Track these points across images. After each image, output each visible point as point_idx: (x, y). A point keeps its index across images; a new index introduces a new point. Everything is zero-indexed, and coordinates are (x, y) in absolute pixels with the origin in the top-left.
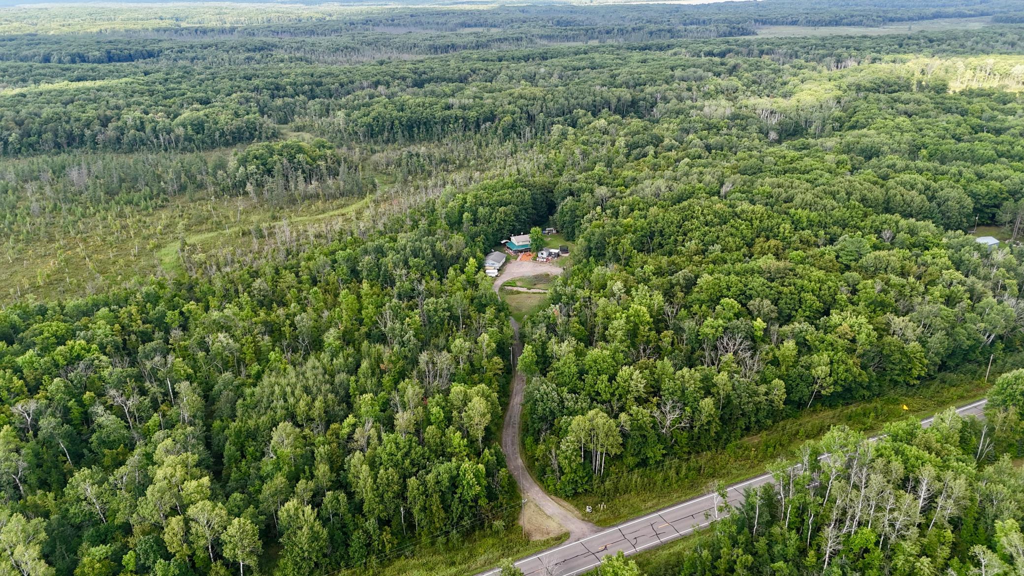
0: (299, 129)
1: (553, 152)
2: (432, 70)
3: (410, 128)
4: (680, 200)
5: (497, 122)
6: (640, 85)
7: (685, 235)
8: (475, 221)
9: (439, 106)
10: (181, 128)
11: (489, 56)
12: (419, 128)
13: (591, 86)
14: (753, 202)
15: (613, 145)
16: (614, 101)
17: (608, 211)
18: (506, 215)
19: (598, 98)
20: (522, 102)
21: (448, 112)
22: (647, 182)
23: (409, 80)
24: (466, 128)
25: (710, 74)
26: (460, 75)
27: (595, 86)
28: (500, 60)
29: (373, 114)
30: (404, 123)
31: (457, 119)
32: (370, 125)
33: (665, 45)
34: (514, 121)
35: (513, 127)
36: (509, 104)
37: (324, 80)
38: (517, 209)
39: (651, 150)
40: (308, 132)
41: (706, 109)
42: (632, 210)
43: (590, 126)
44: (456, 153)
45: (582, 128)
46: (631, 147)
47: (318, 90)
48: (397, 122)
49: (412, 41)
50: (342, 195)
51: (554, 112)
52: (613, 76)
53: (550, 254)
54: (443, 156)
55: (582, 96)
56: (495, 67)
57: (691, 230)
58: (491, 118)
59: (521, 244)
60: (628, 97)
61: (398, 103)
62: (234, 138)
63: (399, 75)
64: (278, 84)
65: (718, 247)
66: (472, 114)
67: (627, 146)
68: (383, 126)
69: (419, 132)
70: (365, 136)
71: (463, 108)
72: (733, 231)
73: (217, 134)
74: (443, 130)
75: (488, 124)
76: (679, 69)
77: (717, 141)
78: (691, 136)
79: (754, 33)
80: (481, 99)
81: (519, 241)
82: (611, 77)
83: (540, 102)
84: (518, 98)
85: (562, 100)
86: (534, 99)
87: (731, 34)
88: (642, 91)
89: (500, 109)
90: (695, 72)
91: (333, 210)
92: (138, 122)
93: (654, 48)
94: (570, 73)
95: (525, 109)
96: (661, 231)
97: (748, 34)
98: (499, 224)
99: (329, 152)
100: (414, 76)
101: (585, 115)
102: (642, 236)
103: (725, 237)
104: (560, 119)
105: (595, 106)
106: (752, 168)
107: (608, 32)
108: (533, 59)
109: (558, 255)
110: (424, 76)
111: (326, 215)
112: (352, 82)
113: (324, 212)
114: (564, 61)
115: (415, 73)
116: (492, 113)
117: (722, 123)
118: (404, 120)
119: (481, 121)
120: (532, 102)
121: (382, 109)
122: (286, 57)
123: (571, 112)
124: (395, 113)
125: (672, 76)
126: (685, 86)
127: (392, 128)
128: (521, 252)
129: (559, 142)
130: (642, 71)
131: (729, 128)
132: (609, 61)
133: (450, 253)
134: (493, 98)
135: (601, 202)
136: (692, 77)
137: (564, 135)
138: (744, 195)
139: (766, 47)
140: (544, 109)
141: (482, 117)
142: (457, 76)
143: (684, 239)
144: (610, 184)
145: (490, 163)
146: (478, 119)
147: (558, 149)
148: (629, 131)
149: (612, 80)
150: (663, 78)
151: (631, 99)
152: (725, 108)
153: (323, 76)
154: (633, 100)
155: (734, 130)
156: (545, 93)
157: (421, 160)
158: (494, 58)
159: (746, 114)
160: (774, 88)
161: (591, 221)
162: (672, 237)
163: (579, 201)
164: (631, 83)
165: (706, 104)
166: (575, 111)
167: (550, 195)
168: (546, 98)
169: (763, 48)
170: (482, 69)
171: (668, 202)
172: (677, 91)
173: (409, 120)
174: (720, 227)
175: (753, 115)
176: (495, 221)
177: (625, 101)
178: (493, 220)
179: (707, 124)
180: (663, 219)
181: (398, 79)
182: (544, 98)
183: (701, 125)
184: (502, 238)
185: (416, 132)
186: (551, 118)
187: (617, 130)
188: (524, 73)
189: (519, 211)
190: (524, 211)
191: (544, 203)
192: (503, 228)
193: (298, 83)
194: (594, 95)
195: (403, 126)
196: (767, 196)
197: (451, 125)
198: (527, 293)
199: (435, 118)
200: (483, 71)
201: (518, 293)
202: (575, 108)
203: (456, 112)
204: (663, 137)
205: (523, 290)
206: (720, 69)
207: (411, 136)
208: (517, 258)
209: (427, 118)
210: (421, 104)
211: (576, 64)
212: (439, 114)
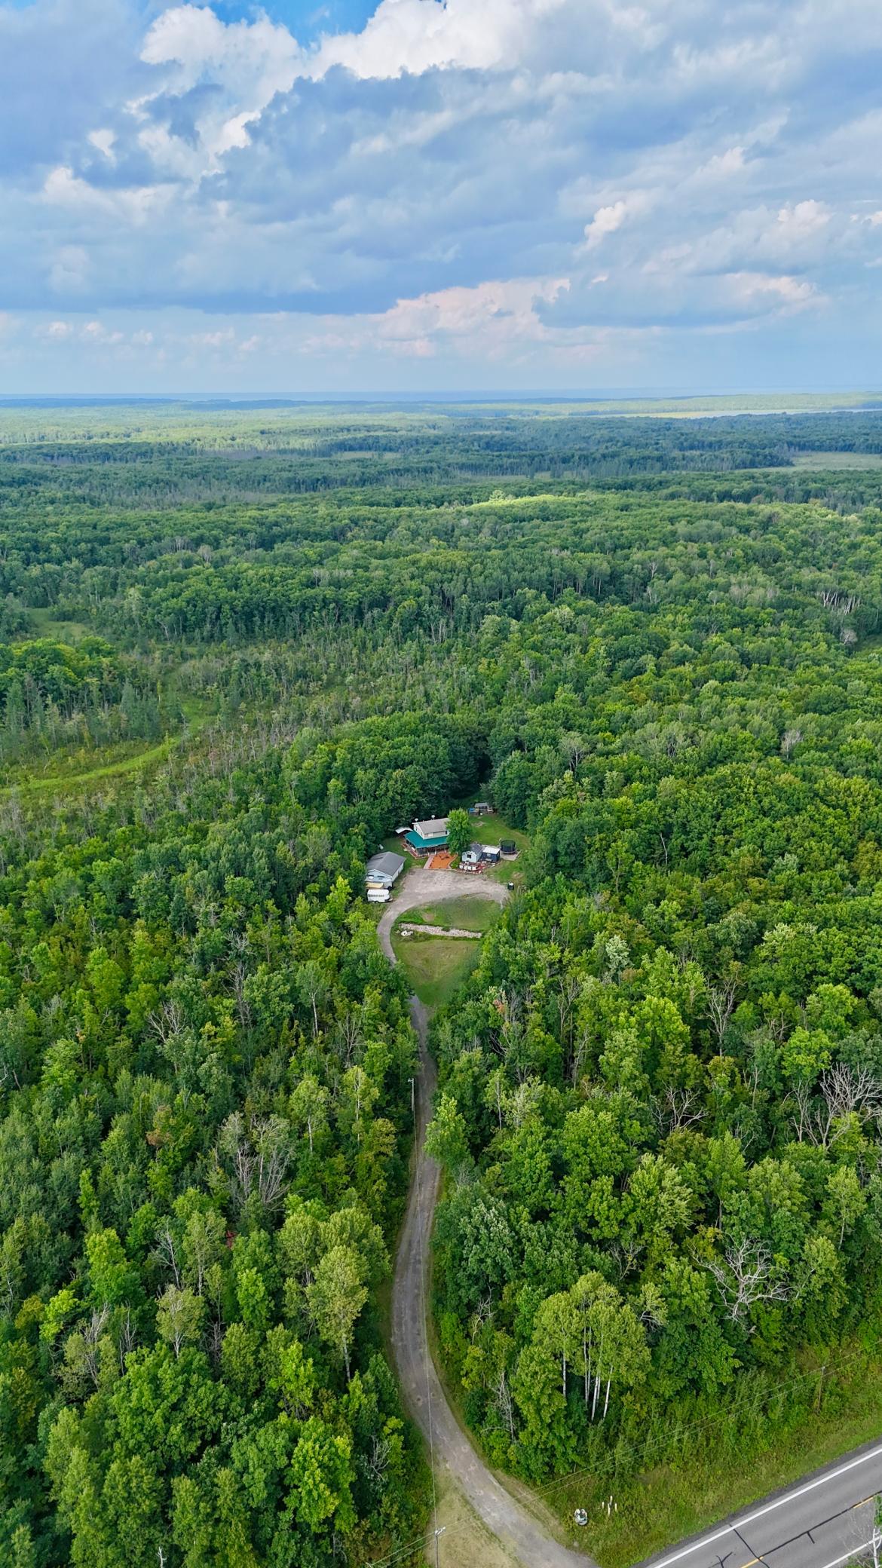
0: (65, 617)
1: (485, 661)
2: (289, 520)
3: (249, 616)
4: (713, 760)
5: (391, 607)
6: (623, 548)
7: (727, 832)
8: (350, 794)
9: (296, 581)
11: (381, 498)
12: (263, 618)
13: (544, 549)
14: (844, 770)
15: (584, 651)
16: (582, 575)
17: (585, 780)
18: (405, 784)
19: (557, 570)
20: (432, 574)
21: (310, 592)
22: (651, 727)
23: (251, 536)
24: (340, 618)
25: (733, 530)
26: (334, 528)
27: (550, 548)
28: (398, 504)
29: (186, 594)
30: (238, 609)
31: (325, 602)
32: (181, 612)
33: (655, 481)
34: (420, 607)
35: (418, 617)
36: (412, 578)
37: (113, 535)
38: (425, 773)
39: (649, 661)
40: (79, 621)
41: (735, 590)
42: (628, 780)
43: (546, 617)
44: (322, 661)
45: (532, 620)
46: (617, 655)
47: (102, 551)
48: (227, 607)
49: (260, 472)
50: (124, 736)
51: (485, 592)
52: (579, 533)
53: (483, 857)
54: (300, 668)
55: (530, 567)
56: (389, 515)
57: (739, 825)
58: (382, 601)
59: (431, 836)
60: (605, 567)
61: (230, 576)
63: (235, 527)
64: (36, 541)
65: (791, 860)
66: (352, 595)
67: (609, 654)
68: (204, 613)
69: (263, 624)
70: (172, 630)
71: (337, 584)
72: (816, 827)
74: (302, 620)
75: (376, 611)
76: (683, 522)
77: (760, 647)
78: (714, 638)
79: (789, 464)
80: (366, 569)
81: (427, 830)
82: (576, 533)
83: (462, 576)
84: (425, 568)
85: (497, 574)
86: (452, 570)
87: (753, 465)
88: (627, 558)
89: (397, 587)
90: (709, 527)
91: (106, 765)
93: (639, 486)
94: (509, 526)
95: (437, 587)
96: (684, 825)
97: (780, 465)
98: (393, 799)
99: (106, 661)
100: (259, 530)
101: (536, 598)
102: (651, 832)
103: (803, 838)
104: (497, 604)
105: (551, 583)
106: (828, 699)
107: (565, 461)
108: (450, 502)
109: (497, 858)
110: (276, 530)
111: (92, 775)
112: (158, 539)
113: (88, 769)
114: (498, 506)
115: (262, 524)
116: (383, 593)
117: (762, 615)
118: (239, 604)
119: (366, 606)
120: (447, 576)
121: (202, 586)
122: (60, 495)
123: (512, 593)
124: (224, 593)
125: (674, 533)
126: (696, 550)
127: (218, 618)
128: (432, 850)
129: (494, 645)
130: (625, 525)
131: (776, 623)
132: (570, 507)
133: (302, 864)
134: (386, 568)
135: (572, 763)
136: (705, 535)
137: (503, 632)
138: (825, 755)
139: (813, 486)
140: (469, 587)
141: (366, 601)
142: (328, 529)
143: (727, 842)
144: (584, 726)
145: (380, 680)
146: (360, 603)
147: (493, 656)
148: (610, 628)
149: (577, 539)
150: (658, 536)
151: (609, 571)
152: (764, 586)
153: (112, 529)
154: (612, 573)
155: (784, 627)
156: (470, 560)
157: (264, 674)
158: (387, 501)
159: (800, 599)
160: (838, 553)
161: (555, 798)
162: (705, 836)
163: (532, 760)
164: (608, 544)
165: (733, 581)
166: (519, 591)
167: (481, 744)
168: (472, 569)
169: (809, 487)
170: (369, 519)
171: (692, 765)
172: (683, 558)
173: (246, 603)
174: (789, 820)
175: (813, 600)
176: (385, 794)
177: (600, 574)
178: (382, 792)
179: (739, 615)
180: (687, 801)
181: (233, 534)
182: (469, 569)
183: (729, 617)
184: (397, 825)
185: (259, 623)
186: (480, 604)
187: (590, 625)
188: (435, 526)
189: (429, 776)
190: (436, 777)
191: (471, 759)
192: (400, 808)
193: (71, 539)
194: (550, 564)
195: (236, 613)
196: (867, 757)
197: (316, 613)
198: (442, 938)
199: (290, 601)
200: (370, 523)
201: (426, 939)
202: (519, 587)
203: (325, 591)
204: (667, 638)
205: (435, 931)
206: (747, 522)
207: (249, 629)
208: (423, 864)
209: (276, 601)
210: (267, 577)
212: (297, 594)
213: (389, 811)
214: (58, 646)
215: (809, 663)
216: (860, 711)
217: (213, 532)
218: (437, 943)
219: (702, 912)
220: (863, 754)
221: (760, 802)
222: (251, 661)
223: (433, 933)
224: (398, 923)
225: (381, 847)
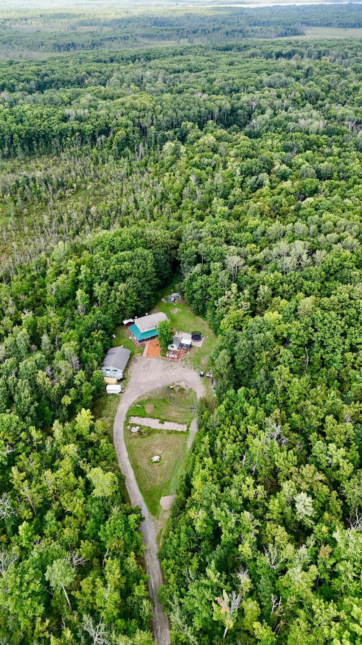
1: (168, 175)
2: (53, 72)
3: (30, 141)
5: (111, 135)
6: (235, 92)
8: (93, 300)
9: (56, 117)
11: (101, 57)
12: (38, 143)
13: (193, 93)
15: (225, 168)
16: (216, 111)
17: (246, 291)
18: (127, 295)
19: (203, 109)
20: (134, 113)
21: (64, 125)
22: (283, 244)
23: (32, 83)
26: (77, 77)
27: (197, 92)
28: (112, 62)
30: (23, 136)
31: (73, 132)
33: (242, 45)
34: (127, 135)
35: (127, 142)
36: (122, 115)
38: (139, 283)
39: (264, 176)
41: (302, 122)
43: (199, 142)
44: (73, 173)
45: (192, 143)
48: (16, 136)
49: (40, 40)
51: (164, 124)
52: (211, 81)
53: (183, 346)
54: (60, 179)
55: (188, 107)
56: (107, 68)
58: (106, 131)
59: (146, 330)
60: (228, 106)
61: (18, 114)
63: (23, 78)
66: (88, 127)
67: (242, 173)
68: (3, 139)
69: (38, 146)
71: (80, 119)
74: (61, 143)
75: (103, 137)
76: (264, 74)
77: (326, 166)
78: (300, 160)
79: (303, 34)
80: (96, 108)
81: (143, 324)
82: (208, 81)
83: (150, 113)
84: (129, 108)
85: (170, 112)
86: (144, 109)
87: (286, 35)
88: (239, 99)
89: (114, 122)
90: (279, 78)
94: (172, 76)
95: (137, 121)
97: (299, 34)
98: (120, 305)
100: (36, 79)
101: (193, 127)
102: (300, 346)
104: (171, 132)
105: (200, 117)
107: (194, 32)
108: (139, 59)
109: (190, 346)
110: (46, 79)
114: (165, 63)
115: (37, 75)
116: (107, 125)
117: (321, 140)
118: (23, 133)
119: (97, 134)
120: (142, 114)
123: (179, 125)
124: (14, 127)
125: (261, 82)
126: (275, 93)
127: (12, 142)
128: (147, 339)
129: (173, 163)
130: (234, 76)
131: (329, 145)
132: (203, 63)
134: (108, 108)
135: (235, 276)
136: (278, 83)
137: (176, 153)
139: (322, 49)
140: (155, 121)
141: (97, 130)
142: (75, 78)
144: (238, 240)
145: (107, 187)
146: (94, 132)
147: (172, 171)
148: (238, 151)
149: (210, 85)
150: (253, 83)
151: (230, 108)
152: (317, 119)
154: (232, 109)
155: (334, 149)
156: (154, 103)
157: (38, 186)
158: (106, 59)
159: (338, 127)
160: (349, 93)
161: (225, 305)
162: (337, 350)
164: (227, 89)
165: (299, 114)
166: (183, 123)
167: (173, 252)
168: (155, 108)
169: (319, 49)
170: (97, 72)
172: (269, 99)
173: (27, 133)
176: (115, 301)
177: (226, 110)
178: (112, 300)
179: (308, 140)
181: (23, 82)
182: (154, 108)
183: (303, 141)
184: (124, 318)
185: (36, 145)
186: (162, 132)
187: (226, 148)
188: (133, 76)
189: (142, 285)
190: (147, 285)
191: (168, 264)
192: (125, 309)
194: (198, 105)
195: (22, 139)
197: (68, 139)
198: (160, 431)
199: (53, 131)
200: (97, 74)
201: (149, 434)
202: (183, 121)
203: (73, 124)
204: (272, 158)
205: (154, 424)
206: (298, 74)
207: (31, 149)
208: (142, 352)
209: (45, 131)
210: (39, 115)
211: (175, 66)
212: (57, 127)
213: (118, 311)
217: (11, 81)
218: (157, 439)
222: (30, 177)
223: (153, 427)
224: (128, 417)
225: (114, 336)
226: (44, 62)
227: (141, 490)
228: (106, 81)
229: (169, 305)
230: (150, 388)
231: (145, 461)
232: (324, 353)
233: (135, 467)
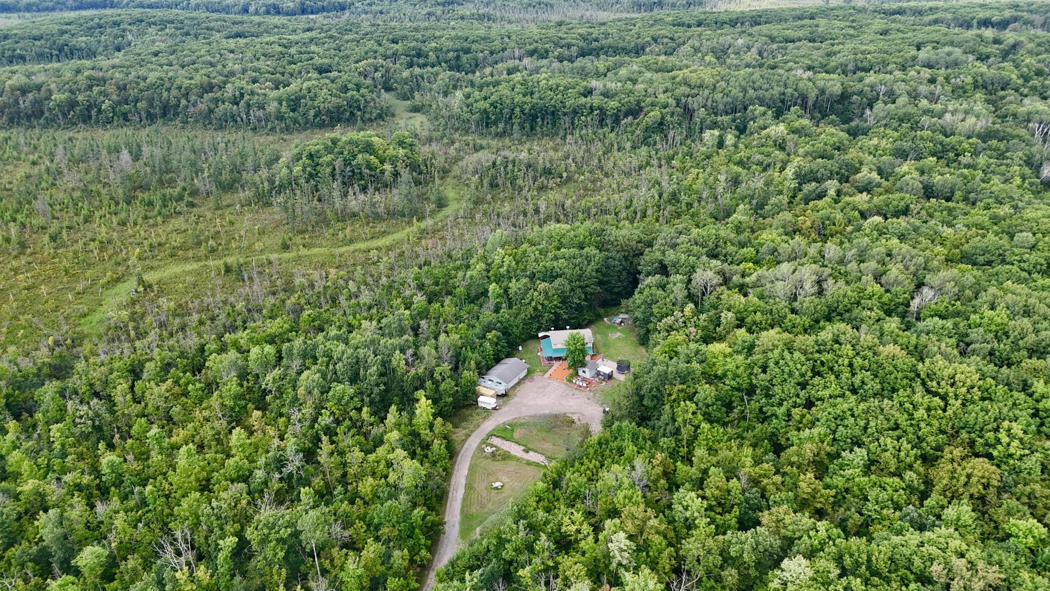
0: (416, 109)
1: (695, 171)
2: (607, 35)
3: (534, 117)
5: (641, 117)
6: (862, 70)
9: (576, 90)
10: (276, 104)
11: (686, 20)
12: (543, 121)
13: (790, 70)
14: (964, 349)
16: (812, 95)
18: (547, 297)
19: (789, 91)
20: (684, 89)
21: (583, 100)
22: (789, 266)
24: (602, 123)
25: (971, 58)
26: (637, 45)
27: (796, 69)
28: (699, 25)
29: (494, 98)
30: (526, 111)
31: (592, 109)
32: (486, 111)
34: (663, 118)
35: (661, 126)
36: (665, 92)
37: (474, 47)
38: (568, 287)
39: (832, 186)
41: (948, 118)
42: (742, 322)
43: (764, 132)
45: (752, 134)
46: (802, 178)
47: (464, 58)
48: (518, 109)
50: (389, 216)
52: (830, 55)
53: (598, 373)
54: (548, 165)
55: (766, 86)
56: (680, 33)
57: (822, 399)
58: (635, 111)
59: (559, 346)
60: (837, 89)
61: (530, 84)
62: (332, 118)
63: (564, 42)
64: (420, 50)
65: (860, 454)
66: (613, 104)
67: (797, 176)
68: (501, 113)
69: (543, 124)
70: (478, 125)
71: (606, 94)
72: (902, 419)
73: (312, 113)
75: (630, 118)
76: (929, 48)
77: (946, 181)
78: (905, 168)
81: (559, 339)
82: (828, 55)
83: (707, 92)
84: (679, 83)
85: (737, 91)
86: (701, 86)
88: (861, 80)
89: (648, 100)
90: (949, 54)
91: (367, 240)
92: (237, 93)
93: (908, 12)
94: (775, 46)
95: (683, 100)
96: (768, 389)
99: (402, 152)
100: (581, 44)
101: (764, 114)
102: (733, 388)
104: (726, 119)
105: (782, 102)
106: (985, 251)
108: (742, 24)
109: (610, 377)
111: (352, 248)
112: (504, 50)
113: (351, 241)
114: (774, 29)
115: (585, 39)
117: (965, 145)
118: (527, 108)
119: (621, 115)
120: (695, 91)
121: (507, 92)
122: (468, 13)
123: (746, 109)
124: (518, 99)
125: (914, 58)
126: (928, 76)
127: (510, 118)
128: (559, 359)
129: (708, 156)
130: (874, 49)
131: (975, 153)
132: (836, 31)
136: (942, 61)
137: (718, 146)
138: (949, 324)
140: (709, 102)
141: (623, 108)
142: (633, 44)
143: (803, 416)
144: (731, 255)
146: (619, 111)
147: (703, 168)
148: (812, 149)
149: (824, 61)
150: (900, 60)
151: (840, 92)
152: (978, 117)
153: (477, 41)
154: (842, 93)
155: (982, 160)
156: (718, 78)
157: (516, 170)
158: (692, 22)
159: (1008, 130)
161: (670, 329)
162: (785, 403)
163: (663, 287)
164: (851, 67)
165: (950, 108)
166: (751, 107)
167: (636, 261)
168: (718, 85)
170: (667, 37)
171: (804, 318)
172: (912, 83)
173: (533, 107)
174: (877, 403)
175: (1022, 132)
176: (530, 303)
177: (831, 95)
178: (527, 301)
179: (941, 143)
180: (777, 363)
181: (561, 47)
182: (715, 86)
183: (931, 145)
184: (539, 329)
185: (540, 123)
186: (714, 117)
187: (796, 145)
188: (715, 44)
189: (572, 290)
190: (579, 290)
191: (624, 273)
192: (541, 316)
193: (445, 49)
194: (786, 86)
195: (524, 114)
196: (997, 332)
197: (583, 118)
198: (518, 460)
199: (565, 107)
200: (666, 40)
201: (504, 459)
202: (751, 104)
203: (596, 100)
204: (861, 163)
205: (516, 450)
206: (989, 50)
207: (532, 129)
208: (545, 372)
209: (555, 106)
210: (554, 86)
211: (790, 33)
212: (573, 101)
213: (532, 318)
214: (373, 139)
215: (991, 200)
216: (1015, 268)
217: (547, 46)
218: (511, 465)
219: (739, 505)
220: (993, 328)
221: (853, 375)
222: (510, 159)
223: (513, 453)
224: (490, 435)
225: (520, 348)
226: (604, 24)
227: (462, 511)
228: (675, 50)
229: (613, 327)
230: (532, 412)
231: (484, 484)
232: (767, 404)
233: (469, 487)
